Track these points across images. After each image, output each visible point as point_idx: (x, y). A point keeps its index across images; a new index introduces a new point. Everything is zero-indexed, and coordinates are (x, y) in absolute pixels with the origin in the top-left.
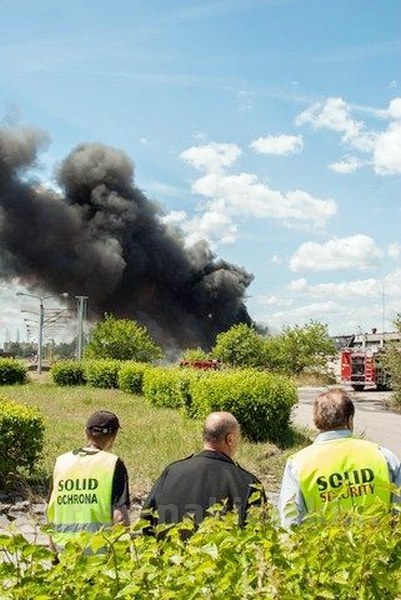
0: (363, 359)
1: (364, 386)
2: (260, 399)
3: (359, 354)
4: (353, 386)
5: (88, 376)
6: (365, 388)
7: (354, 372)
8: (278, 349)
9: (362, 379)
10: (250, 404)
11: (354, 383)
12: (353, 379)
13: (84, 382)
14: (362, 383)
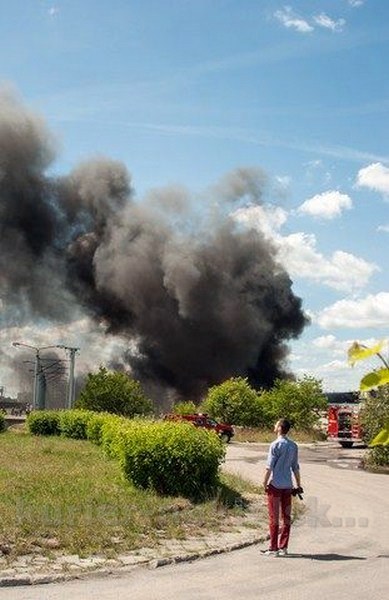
0: (350, 414)
1: (352, 443)
2: (175, 452)
3: (345, 410)
4: (341, 442)
5: (62, 427)
6: (354, 445)
7: (341, 429)
8: (270, 403)
9: (349, 436)
10: (165, 456)
11: (341, 439)
12: (340, 435)
13: (59, 432)
14: (348, 440)
